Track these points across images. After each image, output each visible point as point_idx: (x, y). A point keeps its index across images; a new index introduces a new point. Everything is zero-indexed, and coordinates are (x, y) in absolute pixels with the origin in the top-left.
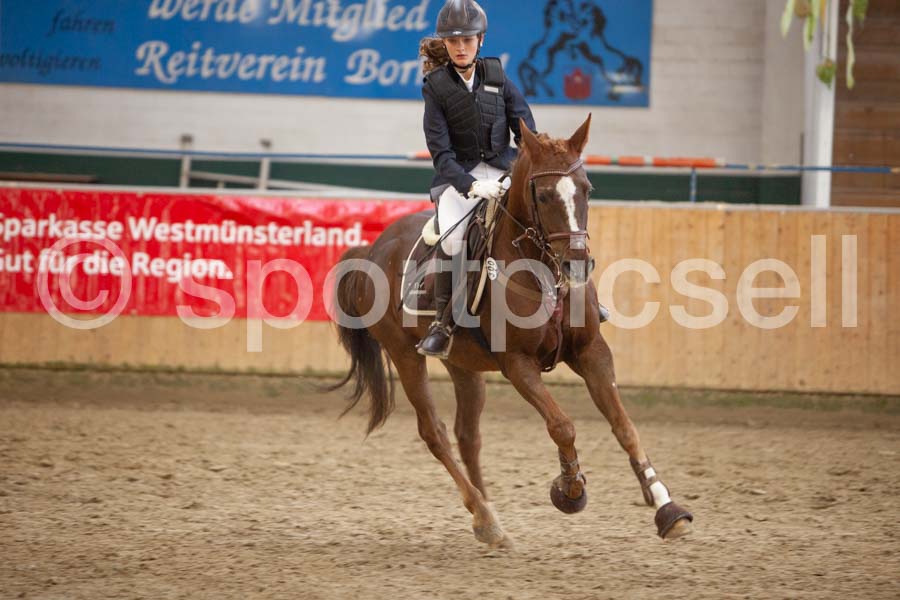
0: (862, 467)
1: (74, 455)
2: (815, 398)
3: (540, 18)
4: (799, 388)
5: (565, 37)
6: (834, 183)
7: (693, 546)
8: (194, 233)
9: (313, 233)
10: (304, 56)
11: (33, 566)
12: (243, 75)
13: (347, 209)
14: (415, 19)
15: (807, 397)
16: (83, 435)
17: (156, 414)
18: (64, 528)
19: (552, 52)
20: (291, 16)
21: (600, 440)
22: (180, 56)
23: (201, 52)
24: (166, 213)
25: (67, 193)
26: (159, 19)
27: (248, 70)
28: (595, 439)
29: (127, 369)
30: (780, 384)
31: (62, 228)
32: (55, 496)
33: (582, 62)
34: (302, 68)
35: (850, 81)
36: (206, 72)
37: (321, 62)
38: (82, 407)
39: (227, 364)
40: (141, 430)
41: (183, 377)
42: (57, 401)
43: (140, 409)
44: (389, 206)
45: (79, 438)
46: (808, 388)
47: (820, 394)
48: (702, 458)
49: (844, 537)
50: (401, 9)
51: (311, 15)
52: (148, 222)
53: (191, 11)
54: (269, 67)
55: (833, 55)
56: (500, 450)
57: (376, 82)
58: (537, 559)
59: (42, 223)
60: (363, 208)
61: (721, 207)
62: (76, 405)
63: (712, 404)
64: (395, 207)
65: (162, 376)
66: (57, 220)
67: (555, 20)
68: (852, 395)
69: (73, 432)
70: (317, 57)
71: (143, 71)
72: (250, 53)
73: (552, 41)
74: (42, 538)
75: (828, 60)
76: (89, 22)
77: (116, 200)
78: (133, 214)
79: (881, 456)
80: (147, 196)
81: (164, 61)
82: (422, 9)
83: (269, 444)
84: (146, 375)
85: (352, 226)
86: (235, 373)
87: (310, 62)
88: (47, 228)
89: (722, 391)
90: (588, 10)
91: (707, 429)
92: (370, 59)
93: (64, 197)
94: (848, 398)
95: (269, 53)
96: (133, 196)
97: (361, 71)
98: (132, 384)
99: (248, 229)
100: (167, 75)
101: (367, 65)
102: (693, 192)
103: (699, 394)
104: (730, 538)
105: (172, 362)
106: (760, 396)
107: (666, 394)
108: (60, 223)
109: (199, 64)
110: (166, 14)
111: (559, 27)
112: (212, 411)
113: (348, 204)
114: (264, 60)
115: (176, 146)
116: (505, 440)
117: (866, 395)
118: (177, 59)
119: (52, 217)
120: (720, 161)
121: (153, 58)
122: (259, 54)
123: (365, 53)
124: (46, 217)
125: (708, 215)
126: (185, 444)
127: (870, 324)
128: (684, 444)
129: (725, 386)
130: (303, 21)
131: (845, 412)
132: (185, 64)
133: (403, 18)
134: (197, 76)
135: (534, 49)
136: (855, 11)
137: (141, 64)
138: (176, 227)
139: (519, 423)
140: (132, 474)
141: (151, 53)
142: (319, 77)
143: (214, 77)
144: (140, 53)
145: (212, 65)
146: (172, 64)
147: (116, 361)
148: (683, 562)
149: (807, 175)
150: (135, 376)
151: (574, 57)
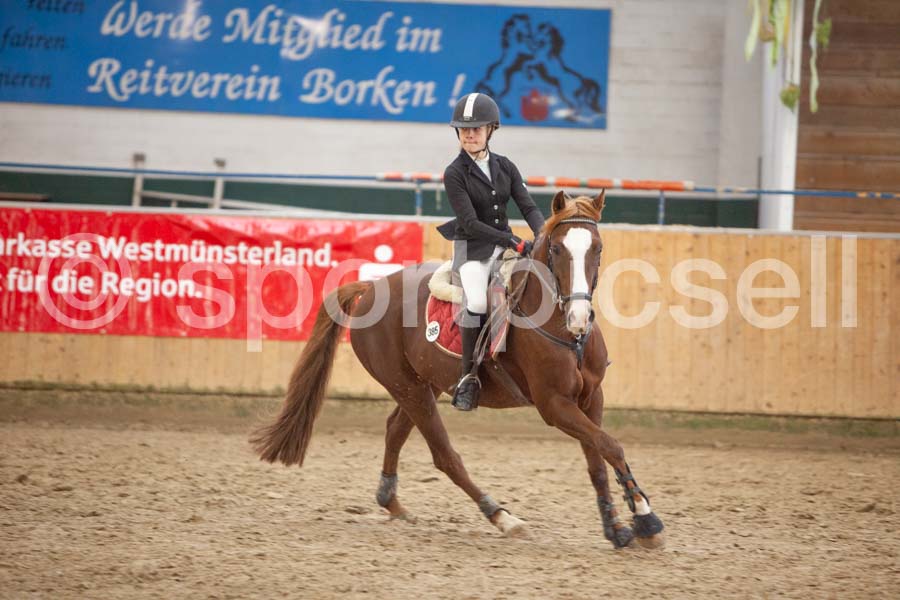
0: (834, 487)
1: (58, 473)
2: (782, 421)
3: (498, 38)
4: (767, 410)
5: (522, 58)
6: (797, 207)
7: (687, 559)
8: (163, 252)
9: (283, 254)
10: (259, 75)
11: (59, 573)
12: (197, 93)
13: (316, 229)
14: (371, 39)
15: (773, 419)
16: (61, 453)
17: (127, 433)
18: (75, 539)
19: (509, 73)
20: (246, 35)
21: (572, 460)
22: (133, 73)
23: (154, 70)
24: (135, 233)
25: (34, 211)
26: (111, 36)
27: (202, 89)
28: (567, 459)
29: (96, 388)
30: (748, 406)
31: (30, 248)
32: (55, 510)
33: (538, 82)
34: (256, 87)
35: (814, 105)
36: (159, 91)
37: (276, 81)
38: (51, 426)
39: (196, 384)
40: (116, 448)
41: (153, 396)
42: (25, 420)
43: (109, 429)
44: (359, 227)
45: (56, 456)
46: (775, 410)
47: (787, 416)
48: (676, 478)
49: (829, 552)
50: (357, 29)
51: (266, 33)
52: (117, 242)
53: (144, 29)
54: (224, 85)
55: (797, 80)
56: (477, 469)
57: (332, 100)
58: (540, 569)
59: (11, 242)
60: (333, 228)
61: (690, 229)
62: (45, 424)
63: (680, 425)
64: (365, 228)
65: (131, 395)
66: (26, 238)
67: (513, 41)
68: (819, 417)
69: (49, 450)
70: (272, 75)
71: (95, 89)
72: (204, 71)
73: (509, 62)
74: (57, 548)
75: (792, 85)
76: (40, 38)
77: (85, 219)
78: (101, 234)
79: (851, 477)
80: (116, 215)
81: (116, 79)
82: (378, 28)
83: (247, 462)
84: (115, 394)
85: (323, 247)
86: (204, 393)
87: (264, 81)
88: (15, 247)
89: (690, 412)
90: (546, 31)
91: (675, 451)
92: (325, 78)
93: (32, 216)
94: (814, 421)
95: (223, 72)
96: (101, 214)
97: (317, 91)
98: (101, 403)
99: (218, 248)
100: (120, 92)
101: (322, 84)
102: (662, 215)
103: (668, 416)
104: (718, 551)
105: (142, 383)
106: (727, 418)
107: (635, 415)
108: (28, 242)
109: (152, 82)
110: (118, 31)
111: (517, 48)
112: (182, 430)
113: (319, 224)
114: (218, 78)
115: (129, 165)
116: (478, 459)
117: (832, 418)
118: (130, 76)
119: (21, 236)
120: (689, 184)
121: (105, 75)
122: (212, 73)
123: (320, 72)
124: (14, 236)
125: (676, 237)
126: (163, 463)
127: (836, 347)
128: (656, 465)
129: (693, 408)
130: (258, 39)
131: (811, 435)
132: (138, 81)
133: (359, 37)
134: (151, 94)
135: (492, 69)
136: (819, 36)
137: (93, 81)
138: (145, 247)
139: (488, 443)
140: (121, 490)
141: (103, 70)
142: (274, 96)
143: (168, 94)
144: (92, 71)
145: (166, 83)
146: (124, 82)
147: (85, 380)
148: (680, 573)
149: (765, 198)
150: (105, 395)
151: (531, 77)
